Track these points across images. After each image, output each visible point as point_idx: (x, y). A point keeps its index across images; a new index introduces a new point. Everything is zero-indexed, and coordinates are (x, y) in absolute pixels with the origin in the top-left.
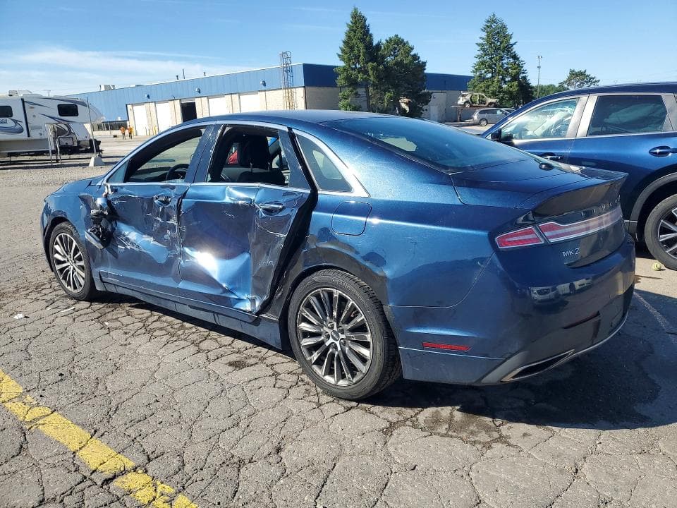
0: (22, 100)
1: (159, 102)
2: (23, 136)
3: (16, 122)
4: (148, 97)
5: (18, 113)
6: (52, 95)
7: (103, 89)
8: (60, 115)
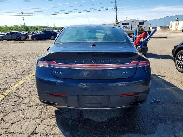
0: (132, 21)
1: (180, 20)
2: (130, 30)
3: (129, 26)
4: (177, 19)
5: (130, 25)
6: (139, 20)
7: (165, 17)
8: (139, 25)
